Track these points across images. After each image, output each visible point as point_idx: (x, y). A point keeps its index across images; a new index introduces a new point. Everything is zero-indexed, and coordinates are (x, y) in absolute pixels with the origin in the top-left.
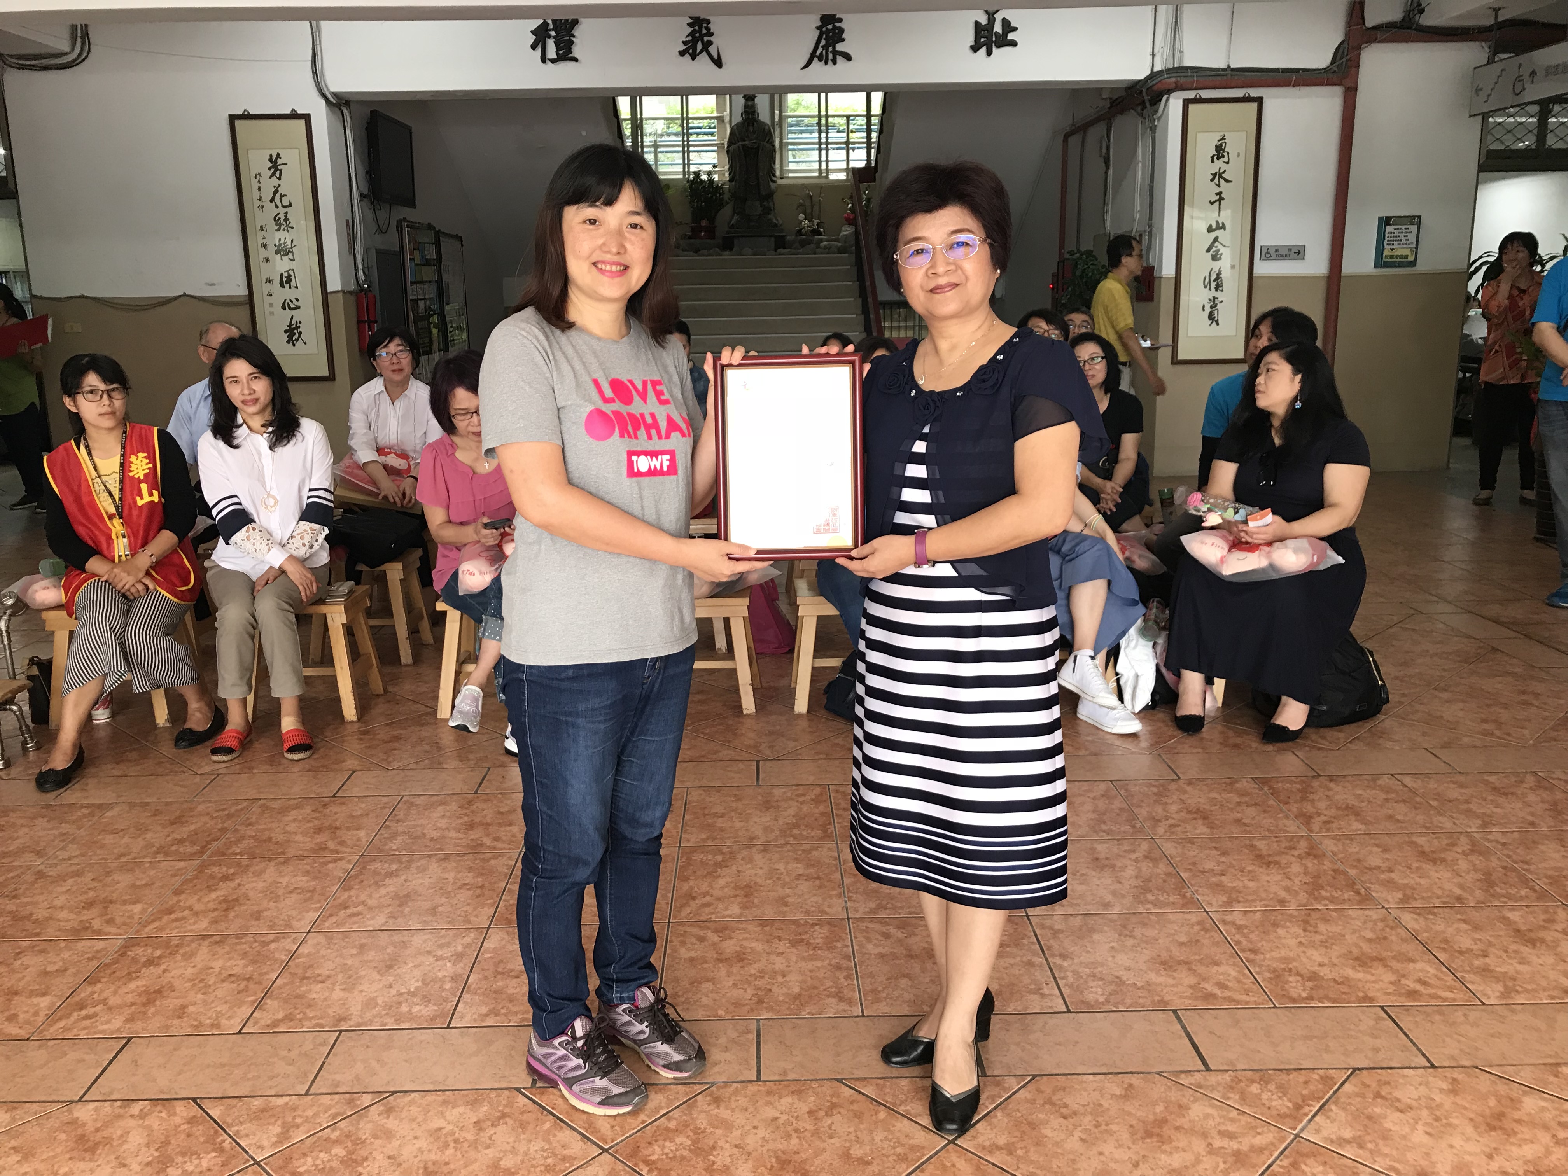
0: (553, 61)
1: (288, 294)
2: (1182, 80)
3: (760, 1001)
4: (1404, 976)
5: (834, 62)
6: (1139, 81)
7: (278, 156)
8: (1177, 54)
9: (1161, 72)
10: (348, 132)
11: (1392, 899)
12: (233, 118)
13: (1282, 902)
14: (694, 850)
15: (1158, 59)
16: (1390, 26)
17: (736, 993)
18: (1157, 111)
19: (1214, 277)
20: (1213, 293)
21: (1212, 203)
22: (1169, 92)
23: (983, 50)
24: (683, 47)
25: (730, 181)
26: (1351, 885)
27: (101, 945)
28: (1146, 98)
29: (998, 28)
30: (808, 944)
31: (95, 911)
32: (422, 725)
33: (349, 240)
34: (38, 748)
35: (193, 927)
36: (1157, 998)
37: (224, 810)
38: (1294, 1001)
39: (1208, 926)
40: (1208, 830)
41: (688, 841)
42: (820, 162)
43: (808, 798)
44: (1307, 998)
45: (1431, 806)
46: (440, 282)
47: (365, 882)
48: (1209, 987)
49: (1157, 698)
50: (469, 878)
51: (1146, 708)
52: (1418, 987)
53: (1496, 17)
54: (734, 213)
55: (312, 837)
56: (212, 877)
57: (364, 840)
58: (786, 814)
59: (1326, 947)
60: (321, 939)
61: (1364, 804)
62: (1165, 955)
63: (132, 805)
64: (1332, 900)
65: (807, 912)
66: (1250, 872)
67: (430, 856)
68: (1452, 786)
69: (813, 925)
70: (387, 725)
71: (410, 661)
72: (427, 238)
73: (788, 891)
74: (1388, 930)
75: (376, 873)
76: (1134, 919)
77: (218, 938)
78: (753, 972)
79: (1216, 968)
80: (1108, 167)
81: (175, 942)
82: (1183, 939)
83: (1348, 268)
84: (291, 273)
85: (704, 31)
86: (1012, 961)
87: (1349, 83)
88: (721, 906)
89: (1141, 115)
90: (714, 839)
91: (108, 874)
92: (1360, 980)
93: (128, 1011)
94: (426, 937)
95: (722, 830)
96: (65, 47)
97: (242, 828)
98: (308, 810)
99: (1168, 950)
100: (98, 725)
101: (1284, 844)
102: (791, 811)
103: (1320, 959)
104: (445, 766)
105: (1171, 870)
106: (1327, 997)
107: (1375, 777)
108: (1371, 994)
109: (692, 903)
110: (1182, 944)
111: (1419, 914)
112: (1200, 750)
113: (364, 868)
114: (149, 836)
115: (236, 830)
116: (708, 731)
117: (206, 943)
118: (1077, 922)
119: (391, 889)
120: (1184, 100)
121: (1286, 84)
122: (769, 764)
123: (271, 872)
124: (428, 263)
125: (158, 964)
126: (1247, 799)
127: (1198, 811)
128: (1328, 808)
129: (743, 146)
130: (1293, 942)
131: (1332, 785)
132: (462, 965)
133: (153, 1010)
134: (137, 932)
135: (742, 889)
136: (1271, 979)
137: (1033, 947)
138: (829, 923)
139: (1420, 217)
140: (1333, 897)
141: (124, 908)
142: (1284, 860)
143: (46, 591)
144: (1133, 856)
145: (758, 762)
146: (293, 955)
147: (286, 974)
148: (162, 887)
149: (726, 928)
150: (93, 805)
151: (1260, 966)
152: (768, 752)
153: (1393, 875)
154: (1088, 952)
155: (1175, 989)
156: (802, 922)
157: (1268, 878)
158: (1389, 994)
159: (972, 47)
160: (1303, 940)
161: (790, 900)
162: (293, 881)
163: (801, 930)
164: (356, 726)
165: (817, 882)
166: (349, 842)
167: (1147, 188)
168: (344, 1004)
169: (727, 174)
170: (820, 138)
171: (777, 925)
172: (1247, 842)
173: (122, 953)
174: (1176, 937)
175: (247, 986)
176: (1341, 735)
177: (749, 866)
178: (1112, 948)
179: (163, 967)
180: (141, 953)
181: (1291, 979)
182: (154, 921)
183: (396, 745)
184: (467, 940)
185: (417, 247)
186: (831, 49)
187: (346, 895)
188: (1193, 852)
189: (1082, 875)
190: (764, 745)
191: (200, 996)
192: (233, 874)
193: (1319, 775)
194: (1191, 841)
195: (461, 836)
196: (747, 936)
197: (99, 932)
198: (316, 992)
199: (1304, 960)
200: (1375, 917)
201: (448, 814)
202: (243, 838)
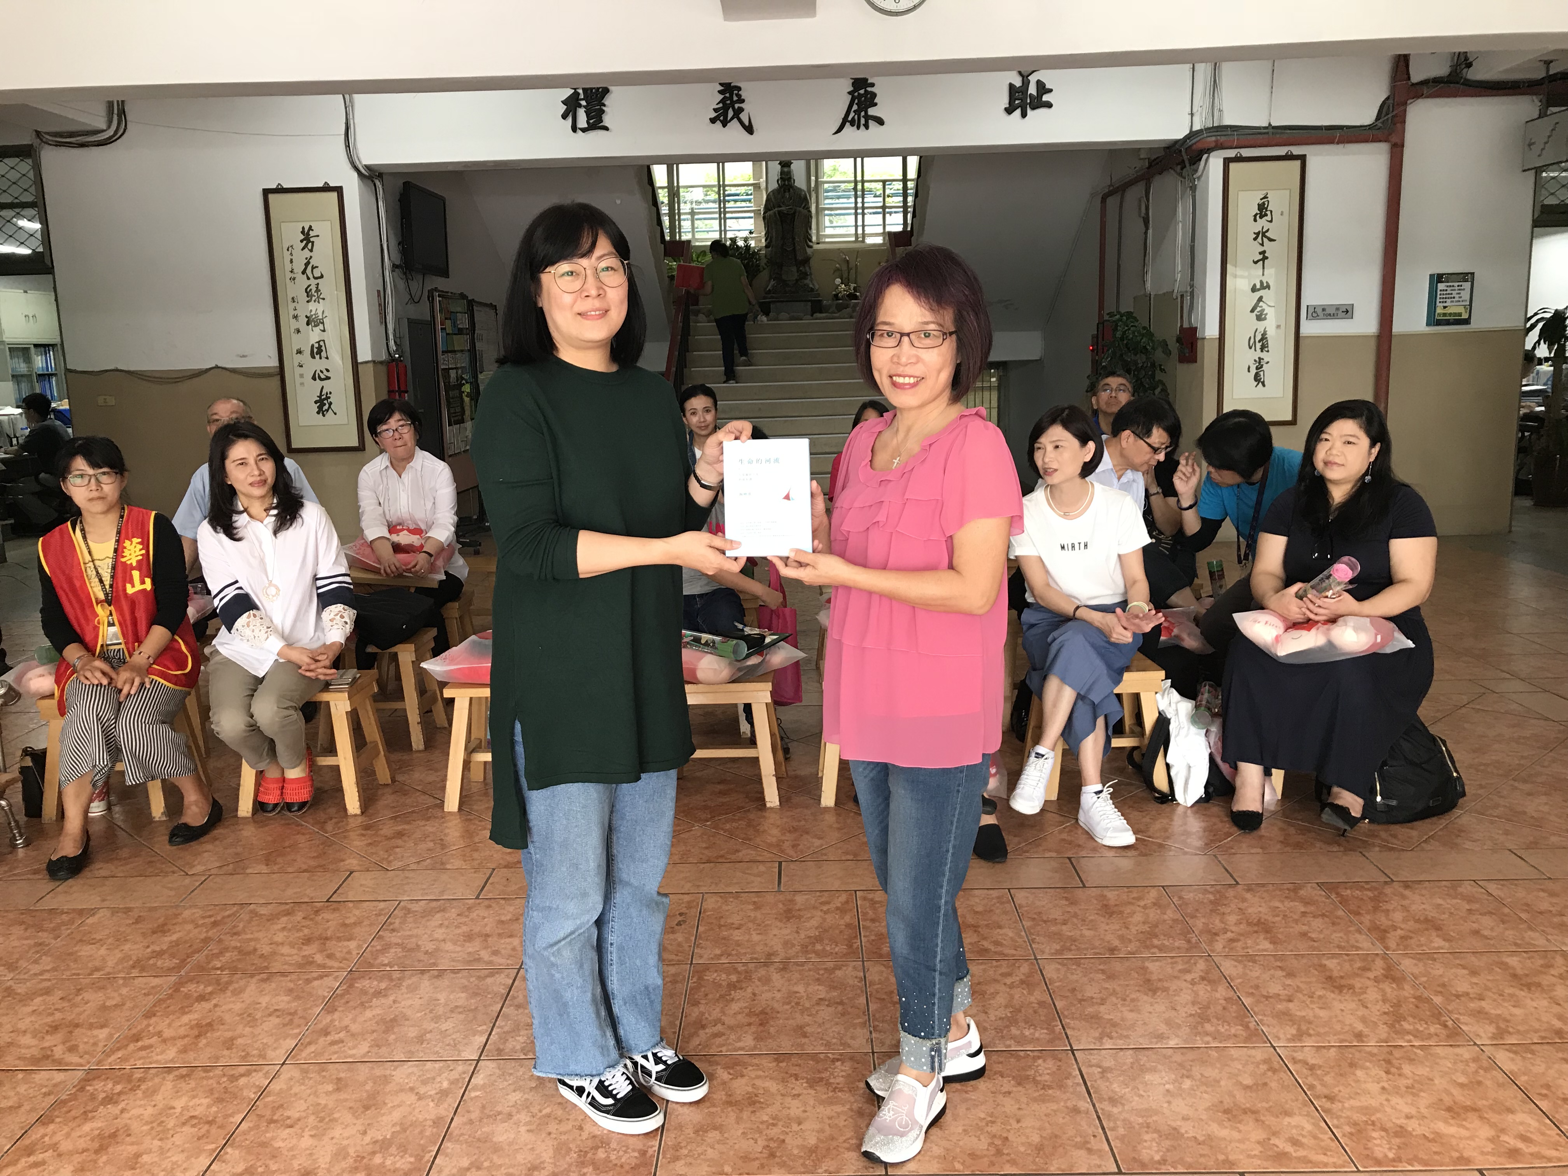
0: (584, 130)
1: (318, 364)
2: (1223, 139)
3: (772, 1155)
4: (1503, 1131)
5: (867, 127)
6: (1176, 142)
7: (310, 228)
8: (1216, 113)
9: (1200, 132)
10: (381, 203)
11: (1484, 1033)
12: (266, 192)
13: (1359, 1036)
14: (706, 968)
15: (1196, 119)
16: (1437, 81)
17: (745, 1145)
18: (1196, 171)
19: (1259, 337)
20: (1259, 354)
21: (1256, 262)
22: (1209, 151)
23: (1018, 112)
24: (714, 115)
25: (766, 247)
26: (1437, 1015)
27: (59, 1077)
28: (1185, 157)
29: (1032, 90)
30: (828, 1084)
31: (59, 1037)
32: (428, 819)
33: (380, 311)
34: (27, 844)
35: (159, 1057)
36: (1221, 1157)
37: (210, 916)
38: (1378, 1162)
39: (1276, 1066)
40: (1271, 946)
41: (701, 957)
42: (856, 226)
43: (832, 906)
44: (1394, 1160)
45: (1521, 918)
46: (473, 351)
47: (351, 1004)
48: (1281, 1144)
49: (1211, 790)
50: (461, 998)
51: (1200, 801)
52: (1520, 1145)
53: (1548, 70)
54: (770, 278)
55: (300, 949)
56: (187, 996)
57: (354, 953)
58: (808, 925)
59: (1414, 1095)
60: (296, 1073)
61: (1443, 917)
62: (1228, 1102)
63: (114, 911)
64: (1417, 1034)
65: (828, 1044)
66: (1320, 997)
67: (423, 972)
68: (1542, 894)
69: (834, 1061)
70: (392, 818)
71: (422, 747)
72: (459, 307)
73: (807, 1019)
74: (1481, 1072)
75: (364, 992)
76: (1191, 1055)
77: (184, 1071)
78: (765, 1118)
79: (1287, 1120)
80: (1147, 228)
81: (138, 1075)
82: (1248, 1081)
83: (1398, 327)
84: (322, 343)
85: (735, 98)
86: (1054, 1106)
87: (1394, 139)
88: (733, 1037)
89: (1181, 175)
90: (729, 955)
91: (79, 991)
92: (1453, 1136)
93: (77, 1158)
94: (410, 1070)
95: (738, 944)
96: (101, 124)
97: (226, 938)
98: (299, 916)
99: (1231, 1095)
100: (93, 818)
101: (1358, 964)
102: (814, 923)
103: (1407, 1110)
104: (448, 866)
105: (1231, 994)
106: (1416, 1159)
107: (1455, 883)
108: (1465, 1155)
109: (701, 1032)
110: (1247, 1088)
111: (1515, 1053)
112: (1260, 850)
113: (351, 986)
114: (127, 947)
115: (220, 941)
116: (728, 826)
117: (171, 1077)
118: (1128, 1057)
119: (378, 1011)
120: (1225, 159)
121: (1330, 141)
122: (792, 866)
123: (252, 989)
124: (460, 332)
125: (116, 1103)
126: (1312, 908)
127: (1259, 923)
128: (1405, 920)
129: (779, 212)
130: (1374, 1088)
131: (1407, 892)
132: (446, 1105)
133: (104, 1158)
134: (99, 1063)
135: (757, 1015)
136: (1351, 1134)
137: (1078, 1089)
138: (852, 1059)
139: (1473, 274)
140: (1417, 1030)
141: (89, 1033)
142: (1358, 983)
143: (41, 679)
144: (1189, 977)
145: (780, 863)
146: (263, 1092)
147: (252, 1117)
148: (132, 1009)
149: (736, 1064)
150: (74, 910)
151: (1338, 1117)
152: (791, 852)
153: (1483, 1004)
154: (1141, 1096)
155: (1242, 1146)
156: (822, 1056)
157: (1342, 1006)
158: (1488, 1153)
159: (1006, 109)
160: (1386, 1085)
161: (808, 1029)
162: (274, 1001)
163: (820, 1066)
164: (360, 819)
165: (840, 1008)
166: (338, 955)
167: (1188, 248)
168: (311, 1154)
169: (763, 240)
170: (856, 203)
171: (794, 1060)
172: (1316, 961)
173: (81, 1088)
174: (1240, 1079)
175: (208, 1131)
176: (1414, 833)
177: (766, 988)
178: (1168, 1091)
179: (122, 1105)
180: (100, 1087)
181: (1375, 1134)
182: (119, 1049)
183: (399, 842)
184: (454, 1075)
185: (450, 316)
186: (863, 114)
187: (329, 1018)
188: (1255, 972)
189: (1133, 1000)
190: (787, 844)
191: (156, 1143)
192: (211, 993)
193: (1392, 881)
194: (1252, 959)
195: (458, 949)
196: (760, 1073)
197: (59, 1062)
198: (282, 1138)
199: (1388, 1109)
200: (1467, 1056)
201: (446, 923)
202: (226, 949)
